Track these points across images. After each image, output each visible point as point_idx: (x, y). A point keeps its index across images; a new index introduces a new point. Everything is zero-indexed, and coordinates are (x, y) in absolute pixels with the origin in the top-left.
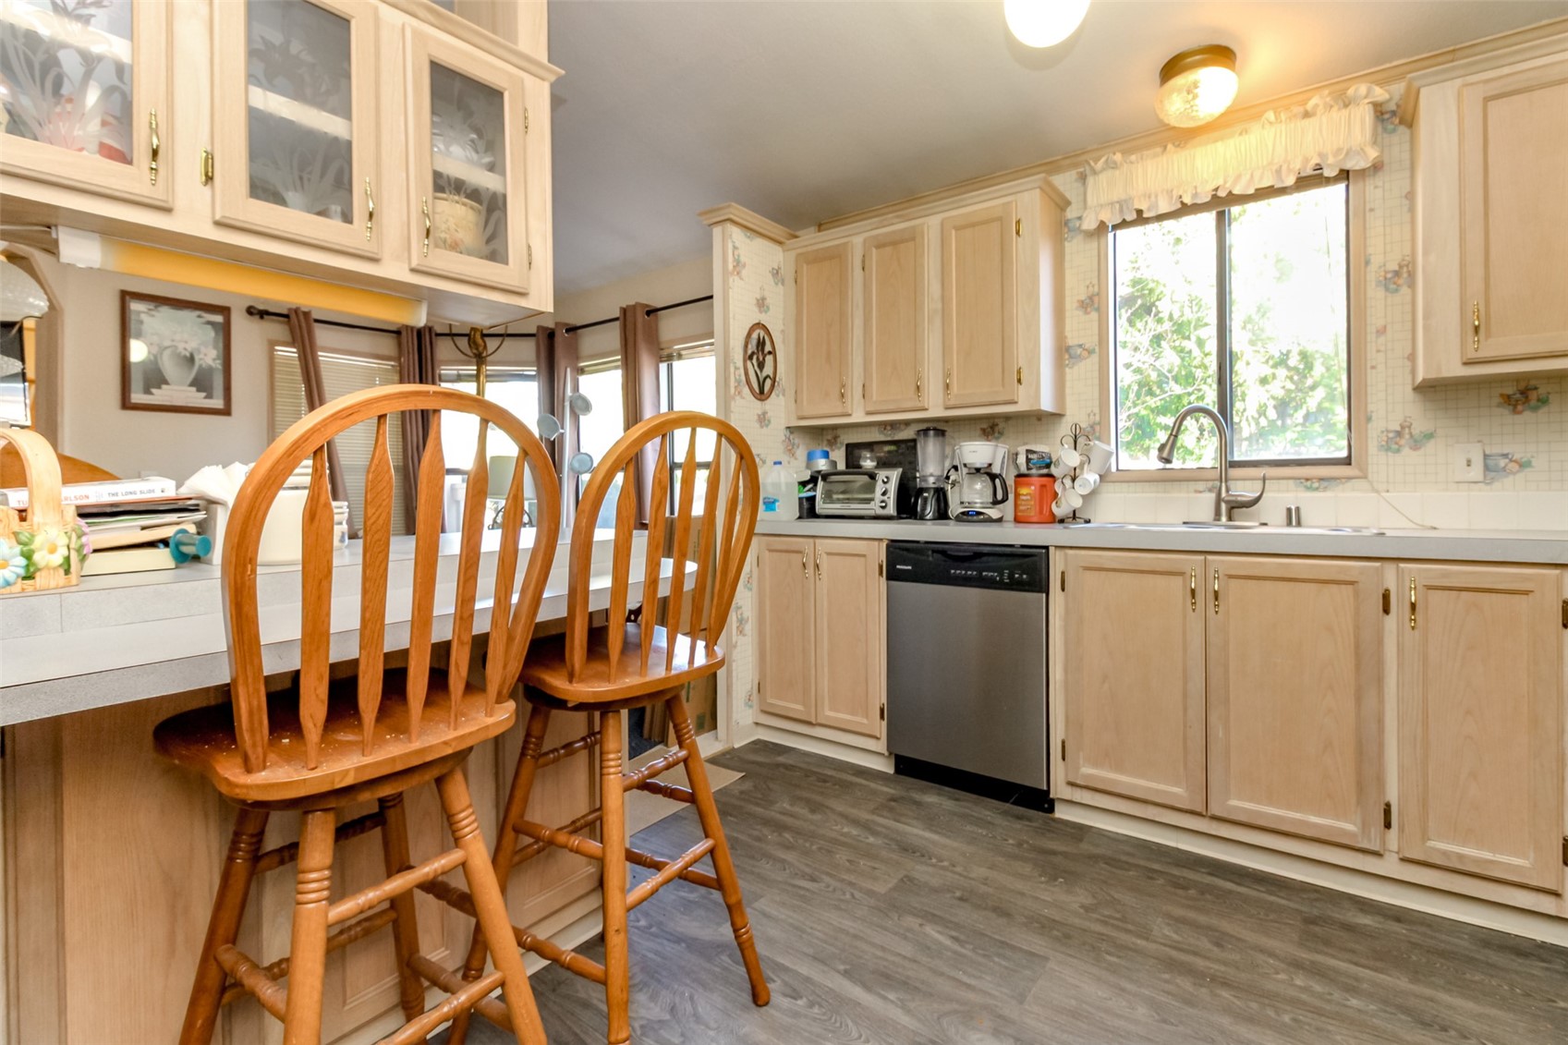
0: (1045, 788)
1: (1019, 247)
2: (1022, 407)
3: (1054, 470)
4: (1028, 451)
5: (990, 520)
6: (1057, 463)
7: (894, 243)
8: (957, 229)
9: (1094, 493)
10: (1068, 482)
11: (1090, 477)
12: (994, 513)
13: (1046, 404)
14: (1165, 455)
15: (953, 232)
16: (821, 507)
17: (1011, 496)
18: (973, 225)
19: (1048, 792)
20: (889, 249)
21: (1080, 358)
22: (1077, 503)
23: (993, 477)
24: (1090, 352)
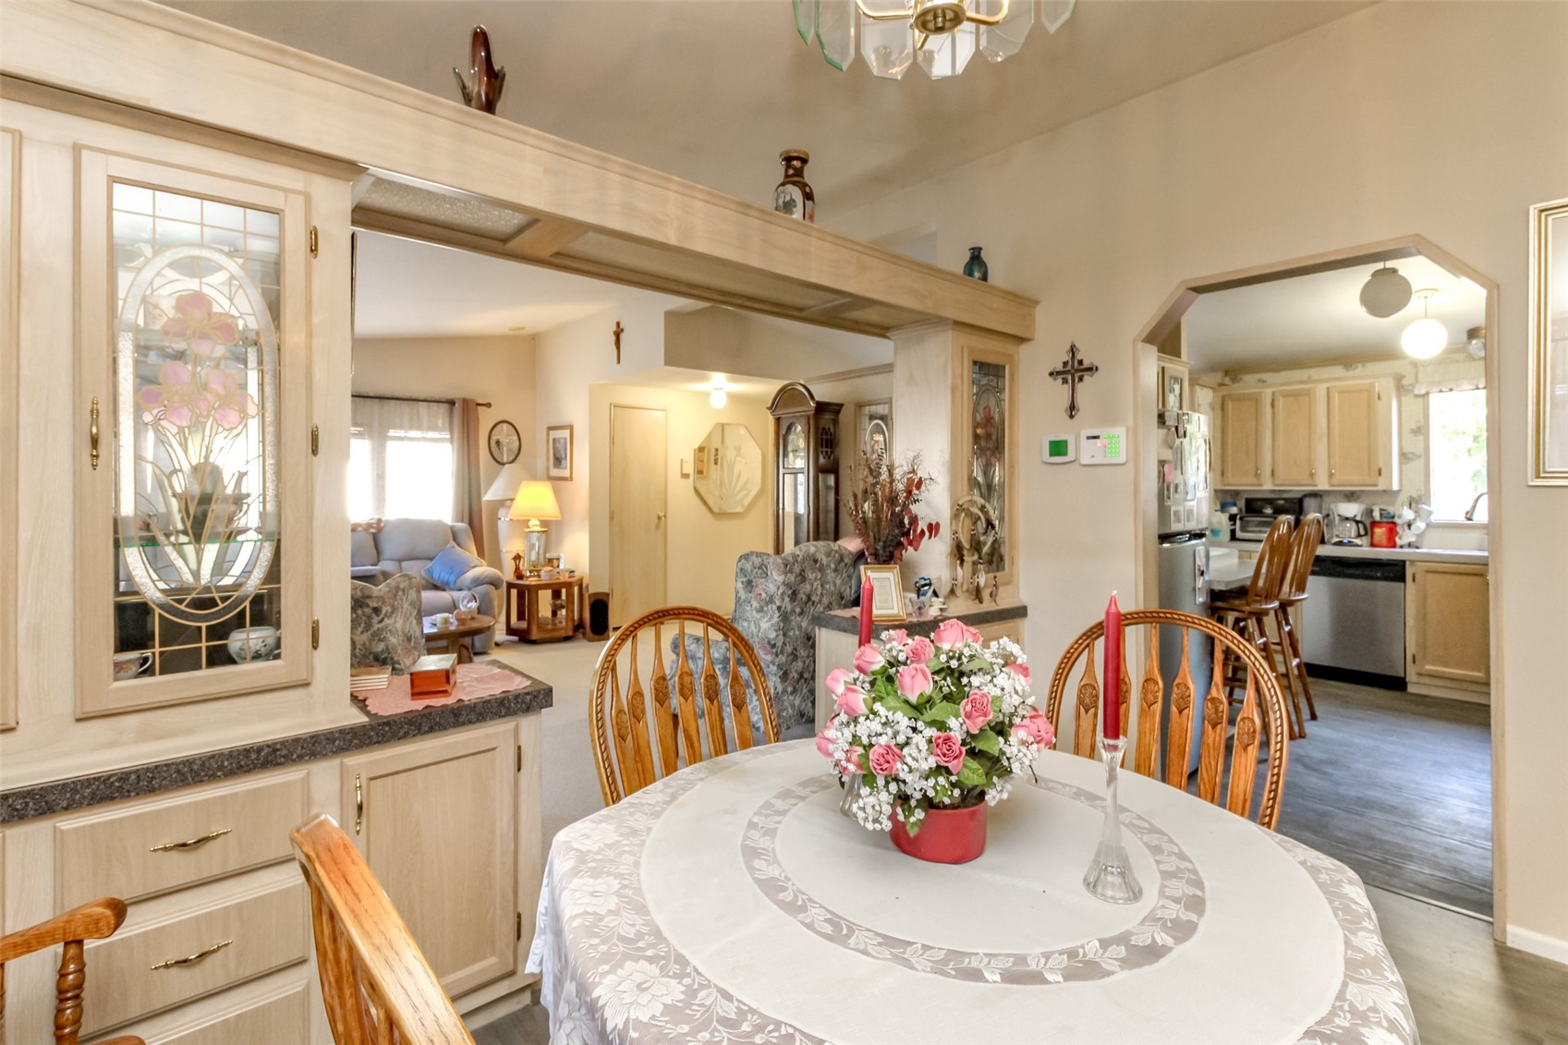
0: (1403, 676)
1: (1380, 405)
2: (1381, 487)
3: (1396, 520)
4: (1381, 510)
5: (1357, 545)
6: (1400, 517)
7: (1295, 396)
8: (1340, 393)
9: (1423, 533)
10: (1406, 528)
11: (1420, 525)
12: (1358, 541)
13: (1395, 487)
14: (1468, 516)
15: (1337, 395)
16: (1239, 534)
17: (1369, 533)
18: (1349, 392)
19: (1405, 678)
20: (1290, 399)
21: (1412, 460)
22: (1413, 539)
23: (1357, 522)
24: (1419, 457)
